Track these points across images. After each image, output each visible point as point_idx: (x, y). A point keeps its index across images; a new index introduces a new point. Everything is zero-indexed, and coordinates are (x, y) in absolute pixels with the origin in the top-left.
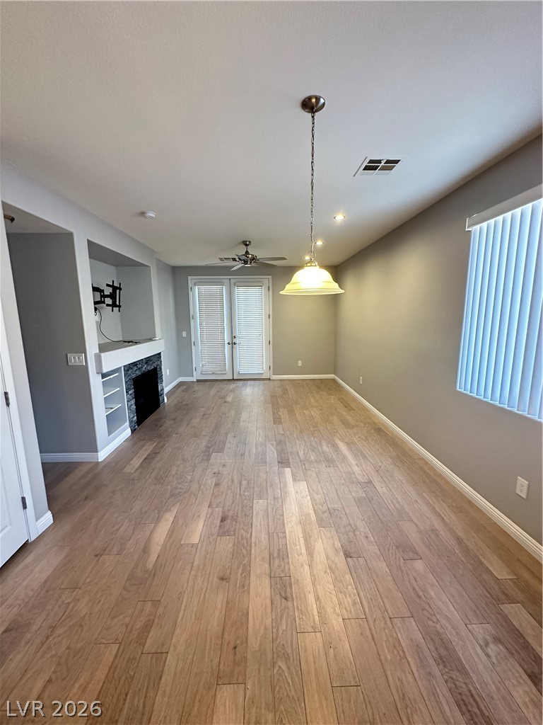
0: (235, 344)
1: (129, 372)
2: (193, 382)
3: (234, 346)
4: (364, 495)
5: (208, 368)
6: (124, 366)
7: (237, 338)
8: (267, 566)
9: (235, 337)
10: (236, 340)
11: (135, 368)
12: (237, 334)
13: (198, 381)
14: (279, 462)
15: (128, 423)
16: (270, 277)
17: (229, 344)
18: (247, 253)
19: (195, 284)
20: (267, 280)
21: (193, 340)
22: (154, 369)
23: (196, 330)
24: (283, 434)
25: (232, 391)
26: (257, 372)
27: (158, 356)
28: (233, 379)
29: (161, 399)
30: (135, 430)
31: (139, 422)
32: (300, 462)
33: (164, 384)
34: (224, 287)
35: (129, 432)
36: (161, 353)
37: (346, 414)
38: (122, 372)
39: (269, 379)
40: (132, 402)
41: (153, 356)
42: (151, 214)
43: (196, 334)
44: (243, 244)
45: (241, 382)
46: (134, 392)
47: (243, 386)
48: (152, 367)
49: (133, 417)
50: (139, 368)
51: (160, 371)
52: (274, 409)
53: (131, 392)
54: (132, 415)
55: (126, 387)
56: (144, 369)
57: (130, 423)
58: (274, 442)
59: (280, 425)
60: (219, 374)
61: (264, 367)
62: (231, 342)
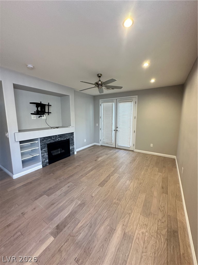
0: (117, 131)
1: (45, 141)
2: (99, 146)
3: (117, 132)
5: (106, 141)
6: (40, 138)
9: (117, 127)
10: (118, 129)
11: (49, 139)
12: (118, 126)
13: (101, 146)
14: (57, 226)
16: (137, 96)
17: (114, 130)
18: (100, 81)
19: (102, 103)
20: (135, 98)
21: (100, 128)
22: (67, 139)
23: (101, 123)
24: (93, 197)
25: (107, 154)
26: (127, 146)
27: (71, 134)
28: (115, 148)
29: (71, 153)
30: (46, 166)
31: (50, 162)
32: (68, 236)
33: (75, 146)
34: (114, 103)
35: (41, 167)
36: (73, 133)
37: (156, 195)
38: (38, 140)
39: (133, 151)
40: (45, 154)
41: (66, 134)
42: (30, 66)
43: (101, 125)
44: (98, 76)
45: (117, 150)
46: (48, 149)
47: (116, 153)
48: (65, 139)
49: (45, 160)
50: (53, 140)
51: (72, 140)
52: (112, 173)
53: (45, 149)
54: (44, 159)
55: (41, 147)
56: (57, 140)
57: (42, 163)
58: (80, 202)
59: (101, 188)
60: (109, 144)
61: (131, 144)
62: (115, 130)
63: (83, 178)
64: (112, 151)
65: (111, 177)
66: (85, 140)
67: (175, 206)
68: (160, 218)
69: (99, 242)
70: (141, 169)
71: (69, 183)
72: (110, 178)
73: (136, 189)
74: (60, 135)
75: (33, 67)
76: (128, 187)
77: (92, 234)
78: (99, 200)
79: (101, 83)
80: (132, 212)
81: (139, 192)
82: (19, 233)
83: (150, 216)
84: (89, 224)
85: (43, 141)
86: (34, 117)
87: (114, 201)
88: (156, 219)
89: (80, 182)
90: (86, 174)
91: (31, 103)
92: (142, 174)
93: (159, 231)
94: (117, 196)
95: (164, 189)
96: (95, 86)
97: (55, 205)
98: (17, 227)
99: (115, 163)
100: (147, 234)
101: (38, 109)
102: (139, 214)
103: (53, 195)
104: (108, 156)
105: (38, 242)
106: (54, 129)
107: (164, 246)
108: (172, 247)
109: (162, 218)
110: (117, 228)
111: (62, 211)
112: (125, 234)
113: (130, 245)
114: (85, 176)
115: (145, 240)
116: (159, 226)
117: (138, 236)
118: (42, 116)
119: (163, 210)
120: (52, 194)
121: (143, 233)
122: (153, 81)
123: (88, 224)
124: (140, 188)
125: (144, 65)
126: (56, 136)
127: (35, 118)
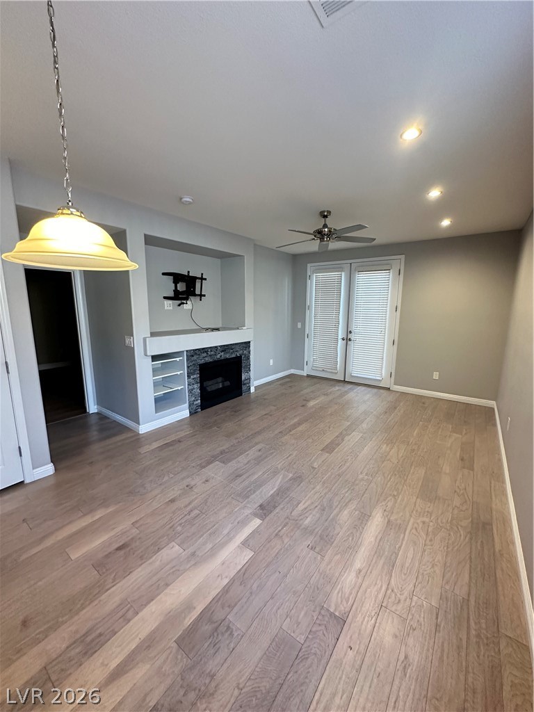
0: (350, 340)
1: (195, 358)
2: (302, 377)
3: (349, 342)
4: (301, 639)
5: (319, 364)
6: (187, 351)
7: (353, 334)
8: (64, 646)
9: (350, 332)
10: (351, 336)
11: (205, 355)
12: (353, 328)
13: (308, 376)
14: (260, 506)
15: (187, 405)
16: (403, 257)
17: (343, 339)
18: (325, 226)
19: (314, 273)
20: (399, 261)
21: (307, 332)
22: (237, 357)
23: (310, 321)
24: (316, 468)
25: (326, 395)
26: (374, 378)
27: (244, 345)
28: (344, 381)
29: (244, 388)
30: (196, 413)
31: (204, 406)
32: (285, 519)
33: (252, 374)
34: (343, 273)
35: (186, 413)
36: (250, 342)
37: (448, 471)
38: (183, 357)
39: (388, 389)
40: (195, 386)
41: (236, 344)
42: (187, 199)
43: (310, 325)
44: (321, 215)
45: (349, 386)
46: (200, 377)
47: (346, 392)
48: (234, 356)
49: (194, 401)
50: (210, 356)
51: (246, 360)
52: (346, 430)
53: (195, 376)
54: (194, 398)
55: (188, 371)
56: (218, 356)
57: (190, 406)
58: (291, 475)
59: (327, 454)
60: (329, 372)
61: (383, 373)
62: (345, 338)
63: (285, 437)
64: (337, 388)
65: (347, 438)
66: (271, 361)
67: (489, 488)
68: (458, 505)
69: (345, 529)
70: (412, 425)
71: (257, 444)
72: (343, 440)
73: (404, 459)
74: (224, 346)
75: (191, 200)
76: (386, 456)
77: (329, 519)
78: (329, 473)
79: (330, 231)
80: (399, 494)
81: (412, 465)
82: (196, 512)
83: (437, 501)
84: (319, 506)
85: (192, 358)
86: (169, 305)
87: (361, 477)
88: (448, 505)
89: (280, 444)
90: (290, 431)
91: (164, 274)
92: (415, 434)
93: (454, 521)
94: (366, 469)
95: (466, 462)
96: (314, 237)
97: (244, 477)
98: (190, 504)
99: (349, 412)
100: (431, 524)
101: (176, 287)
102: (415, 498)
103: (234, 461)
104: (331, 397)
105: (236, 523)
106: (213, 333)
107: (464, 540)
108: (479, 542)
109: (462, 504)
110: (373, 514)
111: (261, 486)
112: (389, 521)
113: (402, 536)
114: (288, 433)
115: (429, 530)
116: (455, 516)
117: (416, 525)
118: (184, 303)
119: (463, 494)
120: (229, 460)
121: (424, 523)
122: (446, 223)
123: (316, 507)
124: (413, 459)
125: (430, 194)
126: (216, 347)
127: (171, 308)
